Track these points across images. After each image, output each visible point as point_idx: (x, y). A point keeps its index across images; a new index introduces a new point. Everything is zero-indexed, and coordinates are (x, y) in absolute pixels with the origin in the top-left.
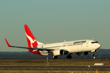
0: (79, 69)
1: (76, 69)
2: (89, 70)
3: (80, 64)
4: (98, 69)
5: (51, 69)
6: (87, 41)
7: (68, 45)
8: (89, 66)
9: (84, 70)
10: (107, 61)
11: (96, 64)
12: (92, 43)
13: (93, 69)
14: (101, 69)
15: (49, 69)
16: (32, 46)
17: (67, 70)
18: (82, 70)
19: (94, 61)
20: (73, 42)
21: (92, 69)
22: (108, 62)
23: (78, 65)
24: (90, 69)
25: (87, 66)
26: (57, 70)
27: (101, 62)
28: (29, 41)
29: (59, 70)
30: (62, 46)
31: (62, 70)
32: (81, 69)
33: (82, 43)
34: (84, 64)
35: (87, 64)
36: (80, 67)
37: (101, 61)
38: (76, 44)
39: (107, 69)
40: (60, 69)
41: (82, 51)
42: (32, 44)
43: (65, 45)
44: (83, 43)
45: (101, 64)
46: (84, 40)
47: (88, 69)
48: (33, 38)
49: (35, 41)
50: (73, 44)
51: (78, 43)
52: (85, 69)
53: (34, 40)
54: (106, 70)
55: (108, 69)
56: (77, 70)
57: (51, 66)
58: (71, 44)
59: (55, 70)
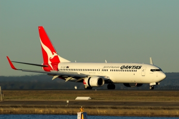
0: (52, 106)
1: (46, 105)
2: (68, 107)
3: (52, 98)
4: (84, 106)
5: (7, 105)
6: (144, 67)
7: (112, 69)
8: (68, 102)
9: (59, 107)
10: (95, 93)
11: (78, 98)
12: (152, 70)
13: (74, 106)
14: (87, 106)
15: (3, 105)
16: (50, 62)
17: (32, 107)
18: (56, 107)
19: (76, 93)
20: (121, 65)
21: (72, 106)
22: (98, 94)
23: (50, 100)
24: (70, 106)
25: (64, 100)
26: (16, 107)
27: (86, 95)
28: (45, 54)
29: (20, 107)
30: (101, 70)
31: (24, 107)
32: (54, 106)
33: (135, 69)
34: (60, 98)
35: (64, 98)
36: (53, 102)
37: (87, 93)
38: (125, 69)
39: (95, 106)
40: (20, 105)
41: (133, 81)
42: (51, 60)
43: (107, 69)
44: (137, 69)
45: (87, 98)
46: (139, 65)
47: (66, 106)
48: (53, 50)
49: (55, 54)
50: (119, 69)
51: (129, 69)
52: (62, 106)
53: (53, 54)
54: (94, 108)
55: (97, 106)
56: (48, 107)
57: (6, 101)
58: (116, 69)
59: (12, 107)
